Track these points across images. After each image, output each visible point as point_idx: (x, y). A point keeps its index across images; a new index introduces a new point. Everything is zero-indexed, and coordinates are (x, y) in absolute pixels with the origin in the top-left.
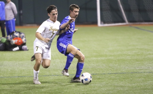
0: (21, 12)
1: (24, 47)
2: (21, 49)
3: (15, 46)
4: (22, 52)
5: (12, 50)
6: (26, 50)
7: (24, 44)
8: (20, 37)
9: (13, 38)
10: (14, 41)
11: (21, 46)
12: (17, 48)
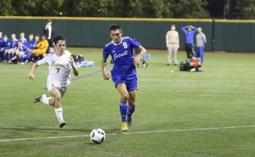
0: (214, 41)
1: (200, 69)
2: (197, 70)
3: (192, 67)
4: (197, 73)
5: (189, 71)
6: (201, 71)
7: (200, 66)
8: (197, 61)
9: (191, 61)
10: (192, 64)
11: (197, 68)
12: (194, 69)
